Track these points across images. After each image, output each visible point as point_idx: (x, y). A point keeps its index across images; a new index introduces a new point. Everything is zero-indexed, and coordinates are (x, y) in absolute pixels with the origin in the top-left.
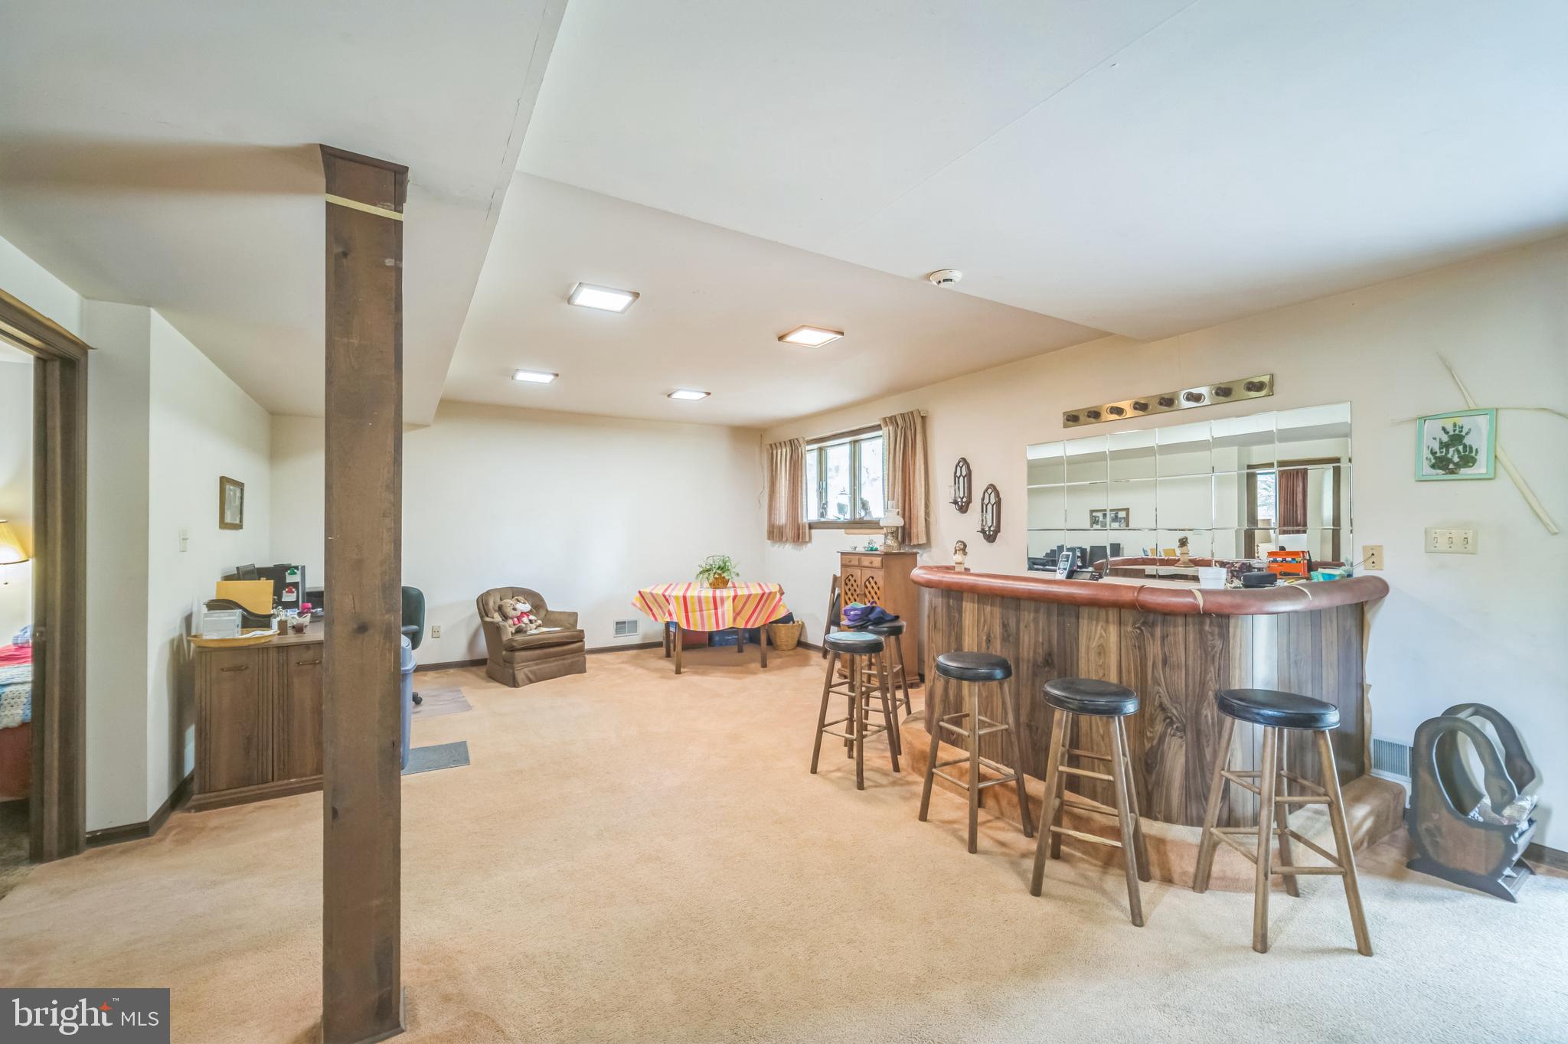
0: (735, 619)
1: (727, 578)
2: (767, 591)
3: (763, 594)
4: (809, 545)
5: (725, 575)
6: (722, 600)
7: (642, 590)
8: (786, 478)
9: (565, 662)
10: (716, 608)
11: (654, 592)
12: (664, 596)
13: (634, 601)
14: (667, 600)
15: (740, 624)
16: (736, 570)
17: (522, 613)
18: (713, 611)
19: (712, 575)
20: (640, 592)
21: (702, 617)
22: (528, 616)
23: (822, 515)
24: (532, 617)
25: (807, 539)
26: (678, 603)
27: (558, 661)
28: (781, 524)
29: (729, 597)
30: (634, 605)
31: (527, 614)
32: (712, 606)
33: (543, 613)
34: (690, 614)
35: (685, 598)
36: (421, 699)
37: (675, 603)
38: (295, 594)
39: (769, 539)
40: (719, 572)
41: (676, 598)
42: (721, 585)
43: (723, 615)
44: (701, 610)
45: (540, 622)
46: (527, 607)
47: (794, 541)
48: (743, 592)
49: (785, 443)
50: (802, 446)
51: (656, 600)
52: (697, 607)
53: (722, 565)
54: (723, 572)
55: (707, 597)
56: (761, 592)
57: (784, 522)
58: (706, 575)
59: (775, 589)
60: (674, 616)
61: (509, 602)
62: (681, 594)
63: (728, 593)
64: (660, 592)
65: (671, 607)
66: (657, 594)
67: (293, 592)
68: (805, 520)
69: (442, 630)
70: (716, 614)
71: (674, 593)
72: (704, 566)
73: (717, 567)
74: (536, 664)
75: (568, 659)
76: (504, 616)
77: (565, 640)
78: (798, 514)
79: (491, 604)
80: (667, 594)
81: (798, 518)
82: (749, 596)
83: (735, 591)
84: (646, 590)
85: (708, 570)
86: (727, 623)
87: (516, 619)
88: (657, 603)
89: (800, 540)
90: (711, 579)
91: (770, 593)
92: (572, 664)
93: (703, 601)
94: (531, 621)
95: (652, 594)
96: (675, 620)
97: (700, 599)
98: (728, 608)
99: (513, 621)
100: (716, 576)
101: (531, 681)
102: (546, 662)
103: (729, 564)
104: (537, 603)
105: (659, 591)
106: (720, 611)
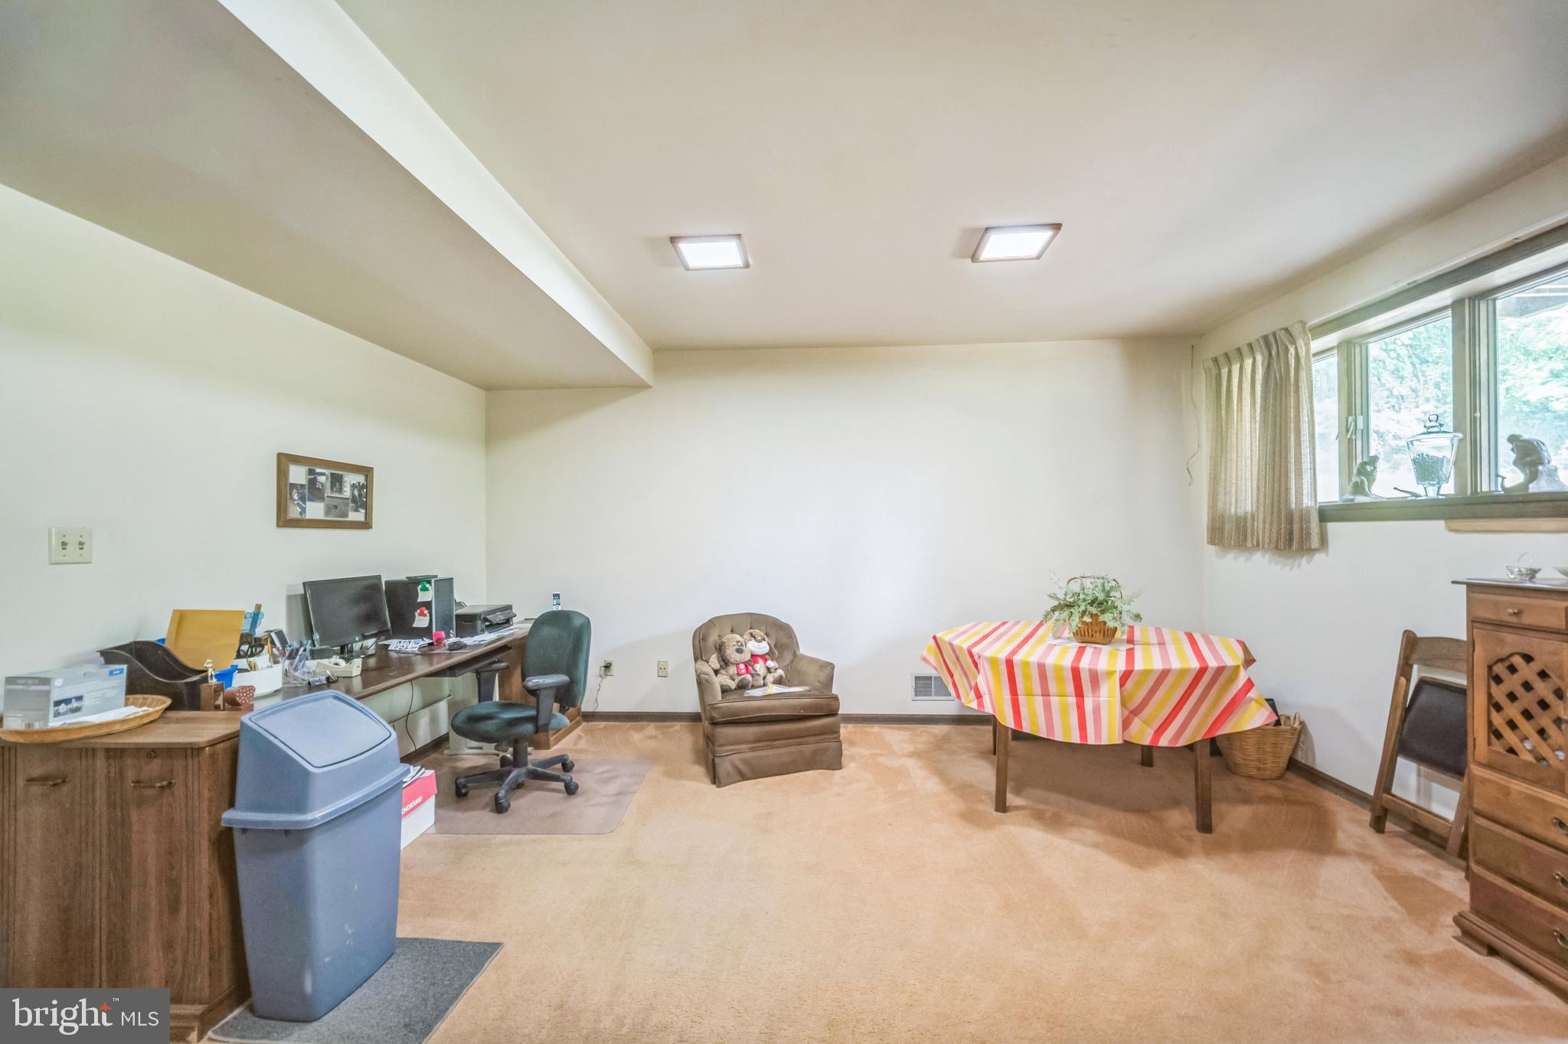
0: (1126, 724)
1: (1111, 624)
2: (1212, 663)
3: (1202, 671)
4: (1319, 557)
5: (1107, 618)
6: (1095, 678)
7: (938, 635)
8: (1253, 417)
9: (804, 748)
10: (1079, 694)
11: (955, 642)
12: (971, 655)
13: (925, 653)
14: (976, 664)
15: (1140, 732)
16: (1134, 608)
17: (754, 657)
18: (1073, 700)
19: (1076, 619)
20: (935, 638)
21: (1047, 707)
22: (766, 660)
23: (1358, 489)
24: (771, 664)
25: (1315, 542)
26: (997, 673)
27: (789, 745)
28: (1241, 512)
29: (1109, 674)
30: (925, 659)
31: (764, 658)
32: (1070, 688)
33: (788, 657)
34: (1022, 699)
35: (1010, 663)
36: (577, 787)
37: (989, 674)
38: (428, 618)
39: (1212, 542)
40: (1093, 610)
41: (993, 661)
42: (1098, 636)
43: (1097, 710)
44: (1046, 694)
45: (780, 672)
46: (763, 648)
47: (1277, 548)
48: (1148, 660)
49: (1250, 345)
50: (1300, 342)
51: (958, 659)
52: (1037, 687)
53: (1101, 596)
54: (1103, 612)
55: (1058, 669)
56: (1195, 665)
57: (1249, 509)
58: (1066, 614)
59: (1232, 658)
60: (986, 700)
61: (732, 640)
62: (1003, 655)
63: (1108, 660)
64: (965, 646)
65: (981, 680)
66: (961, 649)
67: (425, 615)
68: (1307, 502)
69: (670, 668)
70: (1081, 708)
71: (989, 653)
72: (1062, 596)
73: (1090, 598)
74: (753, 750)
75: (808, 743)
76: (723, 660)
77: (802, 713)
78: (1287, 489)
79: (713, 638)
80: (975, 651)
81: (1287, 499)
82: (1165, 674)
83: (1130, 653)
84: (945, 636)
85: (1070, 606)
86: (1108, 731)
87: (742, 666)
88: (961, 666)
89: (1295, 546)
90: (1076, 621)
91: (1220, 670)
92: (815, 753)
93: (1049, 675)
94: (769, 670)
95: (951, 645)
96: (988, 710)
97: (1042, 668)
98: (1109, 696)
99: (738, 668)
100: (1087, 619)
101: (743, 777)
102: (773, 747)
103: (1118, 595)
104: (782, 637)
105: (963, 643)
106: (1089, 703)
